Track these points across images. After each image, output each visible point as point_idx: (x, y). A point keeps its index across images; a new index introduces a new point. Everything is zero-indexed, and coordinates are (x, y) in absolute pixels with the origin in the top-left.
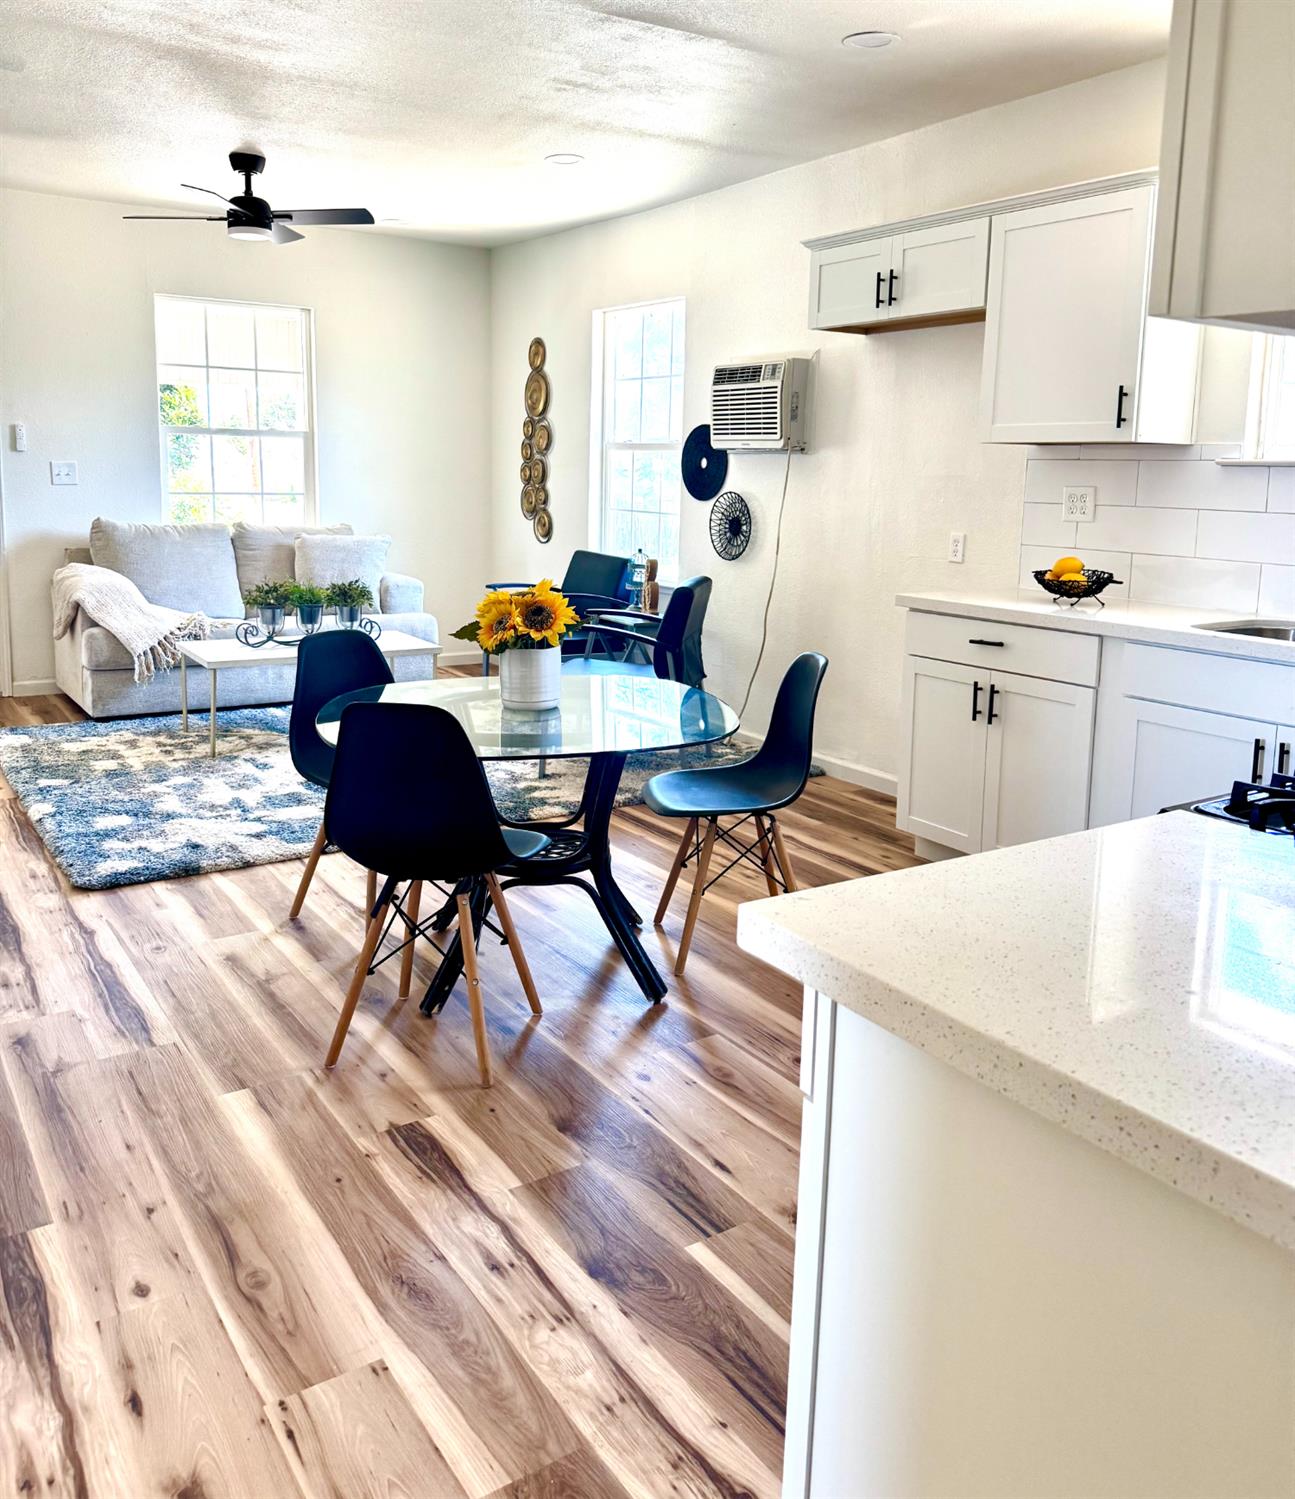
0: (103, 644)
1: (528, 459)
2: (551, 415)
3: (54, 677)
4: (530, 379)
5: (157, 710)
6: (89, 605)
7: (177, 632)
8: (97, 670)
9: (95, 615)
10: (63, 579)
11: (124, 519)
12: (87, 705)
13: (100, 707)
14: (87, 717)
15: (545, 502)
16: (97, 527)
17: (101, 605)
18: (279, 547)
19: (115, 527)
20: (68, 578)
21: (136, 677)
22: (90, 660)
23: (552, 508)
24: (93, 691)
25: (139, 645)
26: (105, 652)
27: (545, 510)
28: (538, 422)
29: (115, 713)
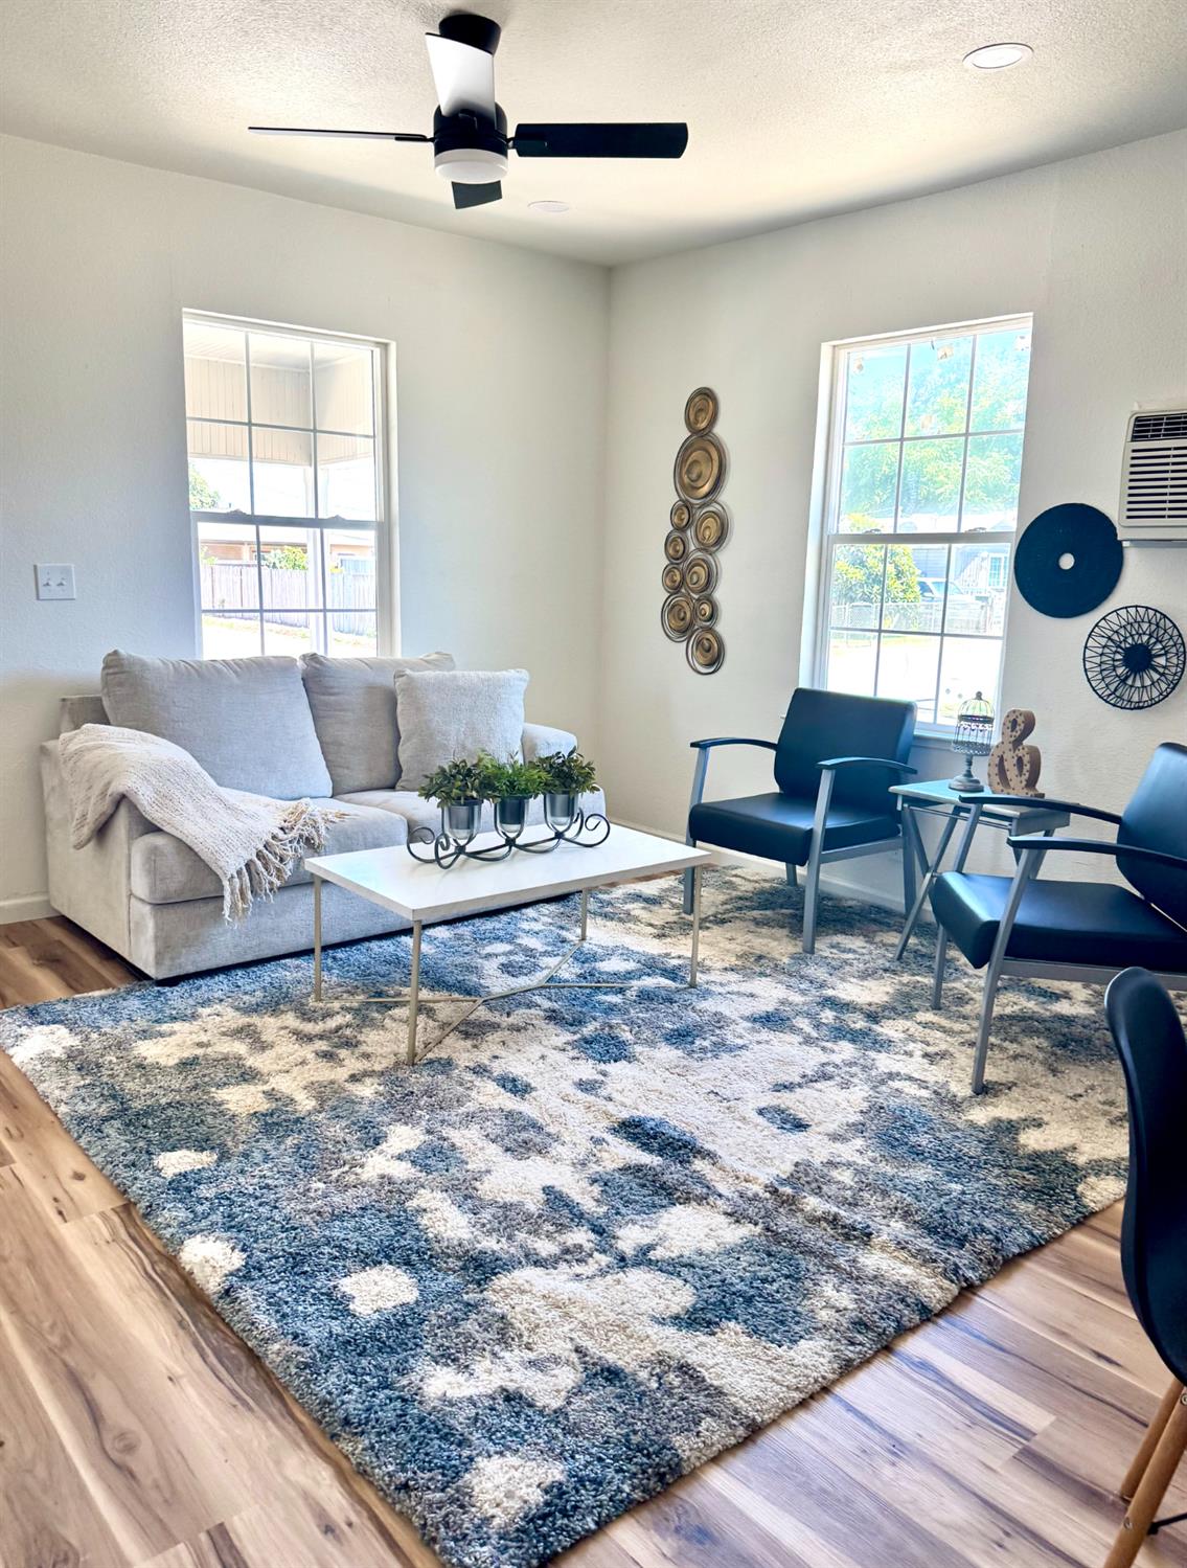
0: (172, 861)
1: (677, 555)
2: (728, 496)
3: (47, 892)
4: (685, 451)
5: (249, 958)
6: (146, 799)
7: (281, 835)
8: (161, 905)
9: (155, 815)
10: (79, 752)
11: (149, 650)
12: (143, 956)
13: (167, 962)
14: (138, 975)
15: (713, 616)
16: (114, 663)
17: (164, 798)
18: (371, 689)
19: (143, 665)
20: (89, 749)
21: (226, 912)
22: (153, 889)
23: (722, 627)
24: (156, 938)
25: (230, 863)
26: (177, 878)
27: (710, 630)
28: (702, 506)
29: (191, 969)
